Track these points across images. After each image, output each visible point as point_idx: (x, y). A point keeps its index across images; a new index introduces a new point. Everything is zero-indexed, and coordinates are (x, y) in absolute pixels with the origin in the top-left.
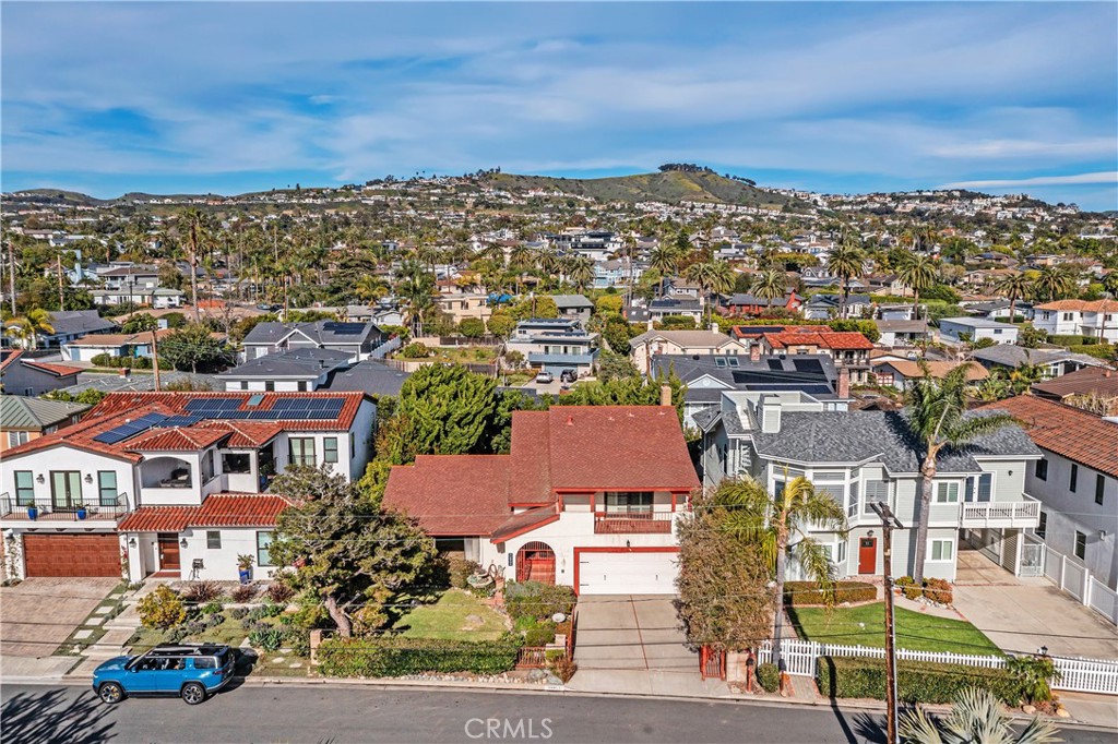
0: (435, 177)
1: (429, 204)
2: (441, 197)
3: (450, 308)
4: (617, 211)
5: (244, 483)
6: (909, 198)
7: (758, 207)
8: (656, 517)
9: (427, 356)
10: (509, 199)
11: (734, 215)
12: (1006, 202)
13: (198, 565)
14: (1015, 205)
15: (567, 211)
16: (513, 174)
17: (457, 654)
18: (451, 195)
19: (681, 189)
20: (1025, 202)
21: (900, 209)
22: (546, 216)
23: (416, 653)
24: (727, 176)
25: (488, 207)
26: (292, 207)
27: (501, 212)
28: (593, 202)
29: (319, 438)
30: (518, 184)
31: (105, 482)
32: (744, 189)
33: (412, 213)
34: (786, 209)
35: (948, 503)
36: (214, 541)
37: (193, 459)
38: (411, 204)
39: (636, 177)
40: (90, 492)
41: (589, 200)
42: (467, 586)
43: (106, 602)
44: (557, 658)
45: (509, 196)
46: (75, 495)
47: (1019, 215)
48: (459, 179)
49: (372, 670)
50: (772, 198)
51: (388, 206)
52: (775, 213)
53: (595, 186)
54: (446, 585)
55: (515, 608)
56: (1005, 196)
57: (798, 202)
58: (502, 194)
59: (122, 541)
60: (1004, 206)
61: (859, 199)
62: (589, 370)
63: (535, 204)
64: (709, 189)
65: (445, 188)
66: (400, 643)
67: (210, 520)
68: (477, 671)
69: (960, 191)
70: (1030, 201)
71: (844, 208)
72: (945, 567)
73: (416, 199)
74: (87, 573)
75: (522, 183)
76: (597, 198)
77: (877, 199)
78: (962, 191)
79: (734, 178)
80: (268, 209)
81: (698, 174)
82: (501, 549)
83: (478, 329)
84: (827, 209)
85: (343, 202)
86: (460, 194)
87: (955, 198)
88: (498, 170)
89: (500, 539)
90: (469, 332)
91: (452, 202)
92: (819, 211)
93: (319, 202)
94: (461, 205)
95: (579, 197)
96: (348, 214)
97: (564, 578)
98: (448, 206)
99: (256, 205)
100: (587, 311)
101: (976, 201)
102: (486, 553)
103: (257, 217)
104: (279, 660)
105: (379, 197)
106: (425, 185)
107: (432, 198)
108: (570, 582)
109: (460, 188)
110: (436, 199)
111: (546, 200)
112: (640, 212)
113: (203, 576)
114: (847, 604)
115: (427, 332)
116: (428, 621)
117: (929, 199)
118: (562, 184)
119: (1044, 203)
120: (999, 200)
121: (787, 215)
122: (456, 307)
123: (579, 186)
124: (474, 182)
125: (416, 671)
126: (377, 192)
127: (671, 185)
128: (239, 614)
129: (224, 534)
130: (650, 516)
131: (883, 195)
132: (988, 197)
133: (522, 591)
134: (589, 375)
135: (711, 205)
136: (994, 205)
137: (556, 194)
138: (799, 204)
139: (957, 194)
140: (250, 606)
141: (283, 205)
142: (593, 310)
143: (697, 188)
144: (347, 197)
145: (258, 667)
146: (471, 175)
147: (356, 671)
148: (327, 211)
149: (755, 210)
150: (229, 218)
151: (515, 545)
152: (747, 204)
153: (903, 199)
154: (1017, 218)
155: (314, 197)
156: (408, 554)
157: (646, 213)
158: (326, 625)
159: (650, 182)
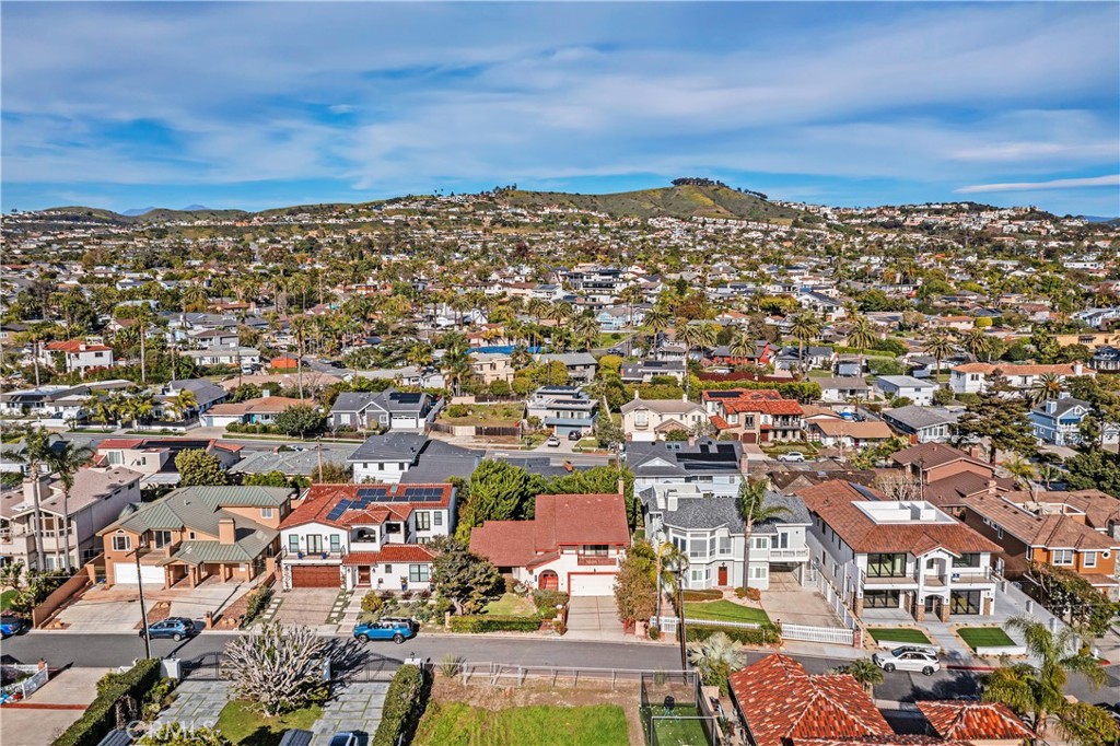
0: (452, 195)
1: (448, 223)
2: (460, 215)
3: (482, 369)
4: (630, 228)
5: (397, 539)
6: (918, 211)
7: (768, 222)
8: (610, 557)
9: (466, 415)
10: (525, 217)
11: (744, 231)
12: (1014, 214)
13: (380, 582)
14: (1022, 218)
15: (581, 228)
16: (529, 190)
17: (513, 623)
18: (468, 213)
19: (694, 203)
20: (1034, 214)
21: (908, 222)
22: (560, 234)
23: (494, 622)
24: (739, 189)
25: (504, 225)
26: (316, 227)
27: (517, 231)
28: (607, 218)
29: (432, 512)
30: (534, 200)
31: (334, 539)
32: (755, 203)
33: (431, 231)
34: (796, 224)
35: (762, 549)
36: (388, 569)
37: (376, 528)
38: (431, 223)
39: (649, 191)
40: (326, 546)
41: (603, 215)
42: (514, 592)
43: (339, 600)
44: (558, 624)
45: (525, 213)
46: (318, 547)
47: (1025, 229)
48: (477, 196)
49: (475, 630)
50: (783, 211)
51: (408, 225)
52: (783, 228)
53: (609, 201)
54: (503, 591)
55: (539, 602)
56: (1014, 209)
57: (808, 215)
58: (519, 211)
59: (342, 569)
60: (1012, 219)
61: (869, 212)
62: (590, 430)
63: (551, 222)
64: (721, 204)
65: (463, 206)
66: (486, 619)
67: (387, 559)
68: (521, 630)
69: (969, 204)
70: (1038, 213)
71: (854, 221)
72: (761, 582)
73: (435, 218)
74: (323, 585)
75: (538, 200)
76: (611, 214)
77: (886, 212)
78: (970, 204)
79: (746, 191)
80: (293, 230)
81: (711, 188)
82: (531, 572)
83: (504, 389)
84: (835, 222)
85: (365, 222)
86: (478, 213)
87: (963, 211)
88: (514, 187)
89: (530, 568)
90: (498, 392)
91: (470, 221)
92: (828, 225)
93: (342, 222)
94: (479, 223)
95: (593, 213)
96: (370, 236)
97: (563, 588)
98: (466, 224)
99: (282, 225)
100: (593, 368)
101: (983, 214)
102: (522, 575)
103: (283, 238)
104: (430, 626)
105: (399, 217)
106: (443, 203)
107: (451, 217)
108: (566, 590)
109: (478, 206)
110: (454, 217)
111: (561, 217)
112: (652, 230)
113: (384, 587)
114: (706, 601)
115: (464, 391)
116: (497, 608)
117: (938, 212)
118: (577, 200)
119: (1051, 215)
120: (1007, 212)
121: (796, 230)
122: (487, 368)
123: (593, 202)
124: (491, 199)
125: (494, 630)
126: (398, 211)
127: (683, 199)
128: (407, 605)
129: (393, 566)
130: (607, 556)
131: (892, 208)
132: (996, 209)
133: (541, 594)
134: (590, 435)
135: (722, 221)
136: (1001, 218)
137: (570, 210)
138: (810, 219)
139: (966, 206)
140: (411, 601)
141: (307, 225)
142: (598, 367)
143: (709, 202)
144: (369, 217)
145: (421, 629)
146: (488, 193)
147: (466, 630)
148: (350, 231)
149: (765, 225)
150: (256, 239)
151: (538, 571)
152: (757, 220)
153: (912, 213)
154: (1023, 232)
155: (337, 217)
156: (489, 577)
157: (658, 230)
158: (452, 610)
159: (663, 197)
